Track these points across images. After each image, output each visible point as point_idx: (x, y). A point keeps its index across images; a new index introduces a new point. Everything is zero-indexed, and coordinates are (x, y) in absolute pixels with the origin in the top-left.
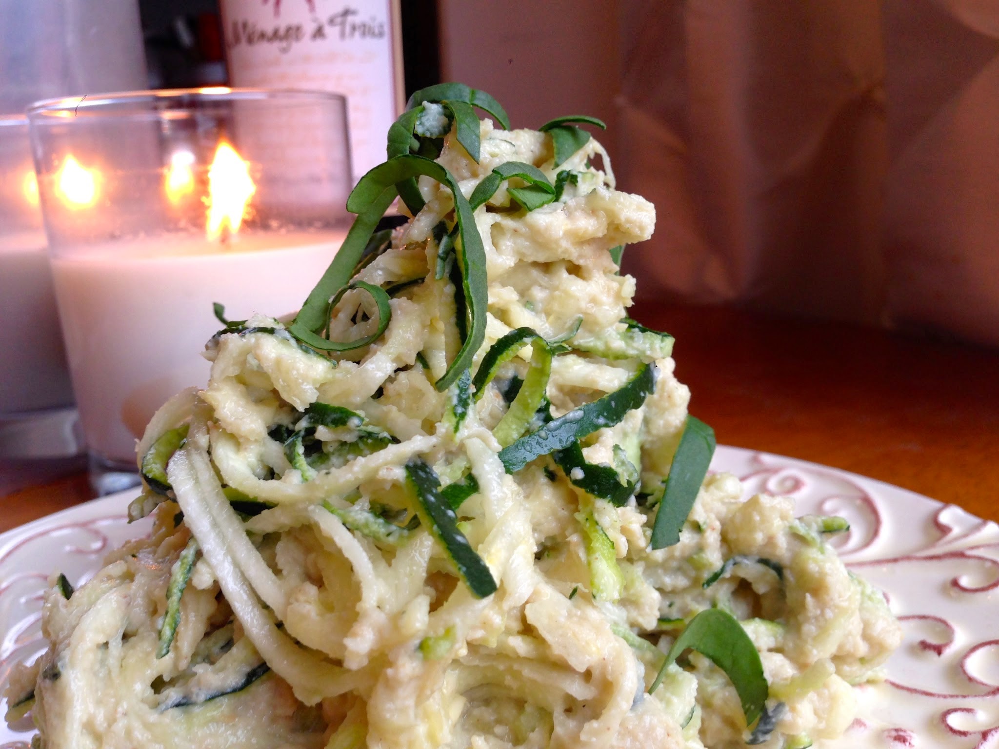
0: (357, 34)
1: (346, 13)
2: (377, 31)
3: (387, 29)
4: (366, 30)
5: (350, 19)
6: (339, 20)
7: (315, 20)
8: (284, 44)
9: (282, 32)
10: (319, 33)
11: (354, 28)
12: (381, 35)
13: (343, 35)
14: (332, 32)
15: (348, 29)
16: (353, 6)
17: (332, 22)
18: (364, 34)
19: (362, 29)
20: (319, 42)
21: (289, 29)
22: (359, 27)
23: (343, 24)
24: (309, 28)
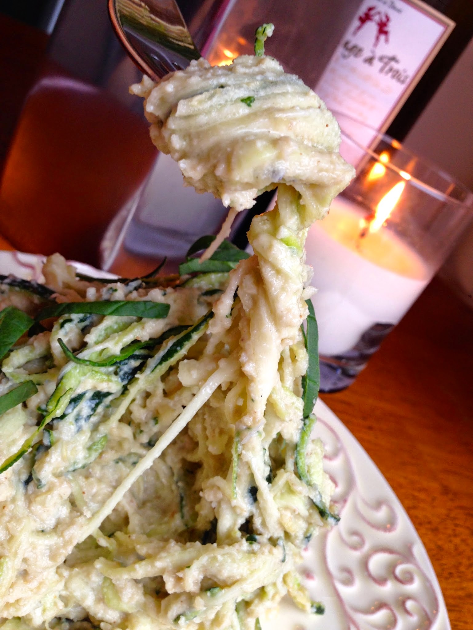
0: (390, 74)
1: (393, 59)
2: (402, 79)
3: (408, 81)
4: (397, 75)
5: (393, 64)
6: (386, 60)
7: (373, 52)
8: (346, 53)
9: (350, 45)
10: (370, 61)
11: (391, 70)
12: (403, 82)
13: (382, 70)
14: (377, 64)
15: (387, 68)
16: (399, 57)
17: (381, 59)
18: (393, 77)
19: (395, 73)
20: (366, 65)
21: (355, 47)
22: (394, 71)
23: (386, 64)
24: (367, 54)
